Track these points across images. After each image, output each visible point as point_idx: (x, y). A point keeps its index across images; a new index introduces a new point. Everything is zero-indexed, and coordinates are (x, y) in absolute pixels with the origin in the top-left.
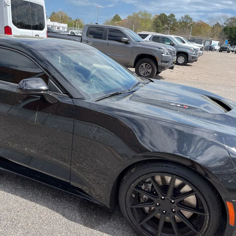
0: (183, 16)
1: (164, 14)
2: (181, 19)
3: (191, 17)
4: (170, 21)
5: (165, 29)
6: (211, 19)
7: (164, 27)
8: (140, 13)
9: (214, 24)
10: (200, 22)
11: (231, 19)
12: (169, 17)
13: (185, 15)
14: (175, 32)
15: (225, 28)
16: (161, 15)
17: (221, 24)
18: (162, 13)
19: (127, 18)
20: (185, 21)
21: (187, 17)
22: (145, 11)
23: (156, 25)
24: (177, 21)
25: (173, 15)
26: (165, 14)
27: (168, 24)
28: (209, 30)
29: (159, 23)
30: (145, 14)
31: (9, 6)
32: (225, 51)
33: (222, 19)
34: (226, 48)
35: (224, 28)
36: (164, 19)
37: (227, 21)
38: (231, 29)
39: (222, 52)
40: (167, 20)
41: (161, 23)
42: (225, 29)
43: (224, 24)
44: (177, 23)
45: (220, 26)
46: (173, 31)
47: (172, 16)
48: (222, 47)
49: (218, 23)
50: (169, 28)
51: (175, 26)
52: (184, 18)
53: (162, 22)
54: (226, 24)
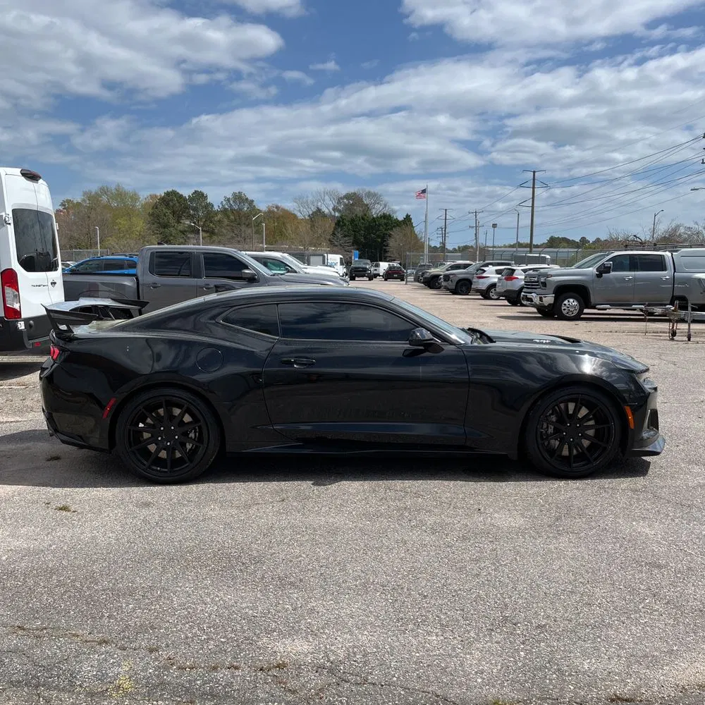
0: (230, 196)
1: (174, 193)
2: (224, 203)
3: (250, 198)
4: (195, 209)
5: (185, 231)
6: (299, 199)
7: (181, 227)
8: (104, 191)
9: (311, 213)
10: (275, 210)
11: (348, 197)
12: (191, 199)
13: (234, 194)
14: (215, 238)
15: (339, 221)
16: (168, 194)
17: (326, 211)
18: (170, 190)
19: (61, 208)
20: (236, 207)
21: (239, 198)
22: (118, 186)
23: (159, 223)
24: (216, 208)
25: (203, 194)
26: (178, 191)
27: (191, 217)
28: (303, 229)
29: (165, 215)
30: (120, 194)
31: (10, 224)
32: (363, 276)
33: (327, 197)
34: (365, 270)
35: (336, 221)
36: (177, 204)
37: (339, 202)
38: (352, 221)
39: (357, 279)
40: (187, 208)
41: (171, 216)
42: (339, 223)
43: (334, 209)
44: (216, 213)
45: (324, 215)
46: (211, 237)
47: (199, 196)
48: (356, 268)
49: (319, 210)
50: (200, 229)
51: (211, 222)
52: (231, 202)
53: (174, 213)
54: (339, 211)
